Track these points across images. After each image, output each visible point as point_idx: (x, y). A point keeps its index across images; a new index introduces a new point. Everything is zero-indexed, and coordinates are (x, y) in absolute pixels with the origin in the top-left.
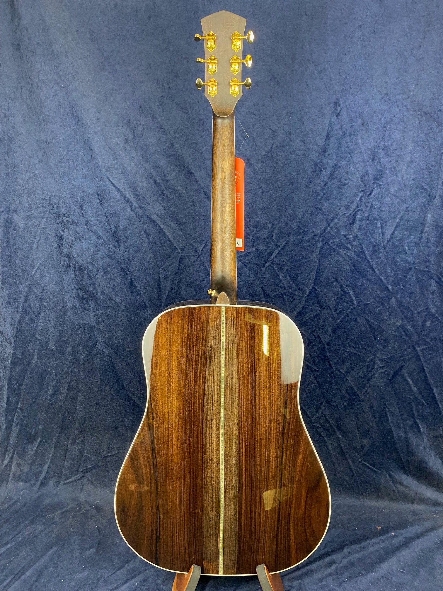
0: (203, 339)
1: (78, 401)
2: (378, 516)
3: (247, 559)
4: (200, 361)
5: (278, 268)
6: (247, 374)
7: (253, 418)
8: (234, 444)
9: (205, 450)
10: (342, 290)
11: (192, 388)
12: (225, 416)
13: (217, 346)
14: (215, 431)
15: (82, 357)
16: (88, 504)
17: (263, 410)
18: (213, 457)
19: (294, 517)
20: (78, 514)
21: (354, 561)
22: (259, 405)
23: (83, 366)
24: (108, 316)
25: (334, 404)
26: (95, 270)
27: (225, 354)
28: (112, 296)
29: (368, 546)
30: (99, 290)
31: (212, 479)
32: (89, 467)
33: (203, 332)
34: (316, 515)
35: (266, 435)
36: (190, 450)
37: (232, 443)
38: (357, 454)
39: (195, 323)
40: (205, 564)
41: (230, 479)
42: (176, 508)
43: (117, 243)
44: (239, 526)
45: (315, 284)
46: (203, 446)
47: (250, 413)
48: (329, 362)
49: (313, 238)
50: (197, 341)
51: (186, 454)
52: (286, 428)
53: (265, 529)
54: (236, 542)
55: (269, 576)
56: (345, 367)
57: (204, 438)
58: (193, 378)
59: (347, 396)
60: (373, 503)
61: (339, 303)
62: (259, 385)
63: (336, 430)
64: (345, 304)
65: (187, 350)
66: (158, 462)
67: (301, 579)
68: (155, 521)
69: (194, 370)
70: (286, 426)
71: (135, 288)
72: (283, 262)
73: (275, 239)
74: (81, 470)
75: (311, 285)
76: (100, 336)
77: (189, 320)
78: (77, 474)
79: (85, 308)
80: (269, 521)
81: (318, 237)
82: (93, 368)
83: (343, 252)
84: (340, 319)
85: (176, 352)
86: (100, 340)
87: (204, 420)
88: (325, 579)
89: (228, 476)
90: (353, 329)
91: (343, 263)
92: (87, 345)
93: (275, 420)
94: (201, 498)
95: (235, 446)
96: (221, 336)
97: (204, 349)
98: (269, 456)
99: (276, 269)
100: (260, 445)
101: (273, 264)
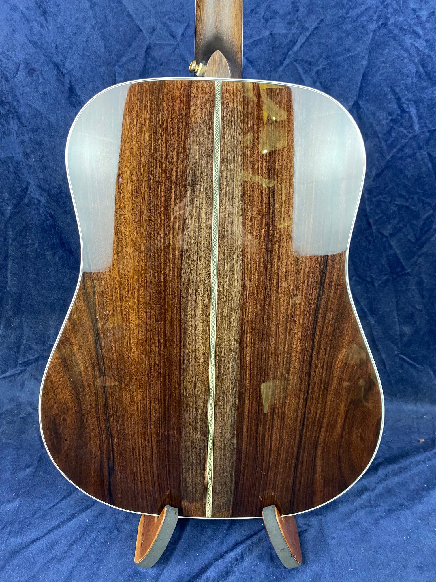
0: (178, 147)
1: (9, 271)
2: (418, 424)
3: (248, 498)
4: (173, 189)
5: (303, 69)
6: (260, 216)
7: (266, 290)
8: (233, 332)
9: (184, 341)
10: (400, 106)
11: (161, 238)
12: (218, 287)
13: (205, 161)
14: (200, 312)
15: (9, 208)
16: (31, 405)
17: (284, 277)
18: (197, 352)
19: (324, 443)
20: (15, 418)
21: (392, 487)
22: (278, 270)
23: (12, 221)
24: (40, 144)
25: (368, 279)
26: (11, 66)
27: (221, 176)
28: (43, 111)
29: (410, 465)
30: (22, 101)
31: (195, 386)
32: (31, 358)
33: (178, 133)
34: (359, 439)
35: (287, 319)
36: (159, 341)
37: (229, 331)
38: (392, 345)
39: (163, 115)
40: (185, 504)
41: (224, 385)
42: (138, 428)
43: (43, 18)
44: (237, 453)
45: (360, 96)
46: (180, 335)
47: (261, 283)
48: (367, 220)
49: (362, 14)
50: (168, 150)
51: (153, 347)
52: (322, 307)
53: (278, 458)
54: (232, 474)
55: (280, 520)
56: (389, 226)
57: (182, 321)
58: (163, 221)
59: (388, 268)
60: (410, 407)
61: (392, 128)
62: (280, 236)
63: (368, 314)
64: (401, 129)
65: (149, 167)
66: (106, 360)
67: (321, 514)
68: (105, 447)
69: (163, 205)
70: (322, 305)
71: (78, 98)
72: (313, 57)
73: (301, 16)
74: (20, 361)
75: (352, 98)
76: (31, 177)
77: (151, 107)
78: (15, 367)
79: (4, 133)
80: (284, 447)
81: (371, 12)
82: (27, 224)
83: (408, 41)
84: (391, 154)
85: (129, 171)
86: (32, 182)
87: (183, 293)
88: (355, 513)
89: (222, 381)
90: (408, 170)
91: (406, 61)
92: (15, 190)
93: (304, 295)
94: (178, 414)
95: (234, 334)
96: (212, 141)
97: (181, 166)
98: (290, 352)
99: (300, 70)
100: (276, 334)
101: (296, 61)
